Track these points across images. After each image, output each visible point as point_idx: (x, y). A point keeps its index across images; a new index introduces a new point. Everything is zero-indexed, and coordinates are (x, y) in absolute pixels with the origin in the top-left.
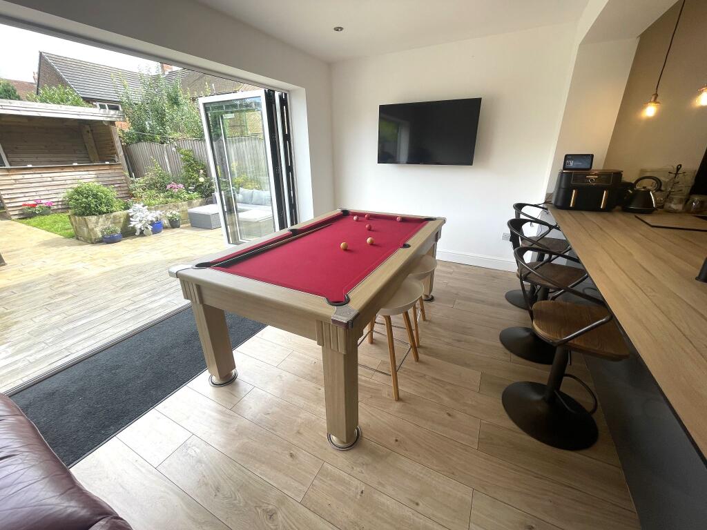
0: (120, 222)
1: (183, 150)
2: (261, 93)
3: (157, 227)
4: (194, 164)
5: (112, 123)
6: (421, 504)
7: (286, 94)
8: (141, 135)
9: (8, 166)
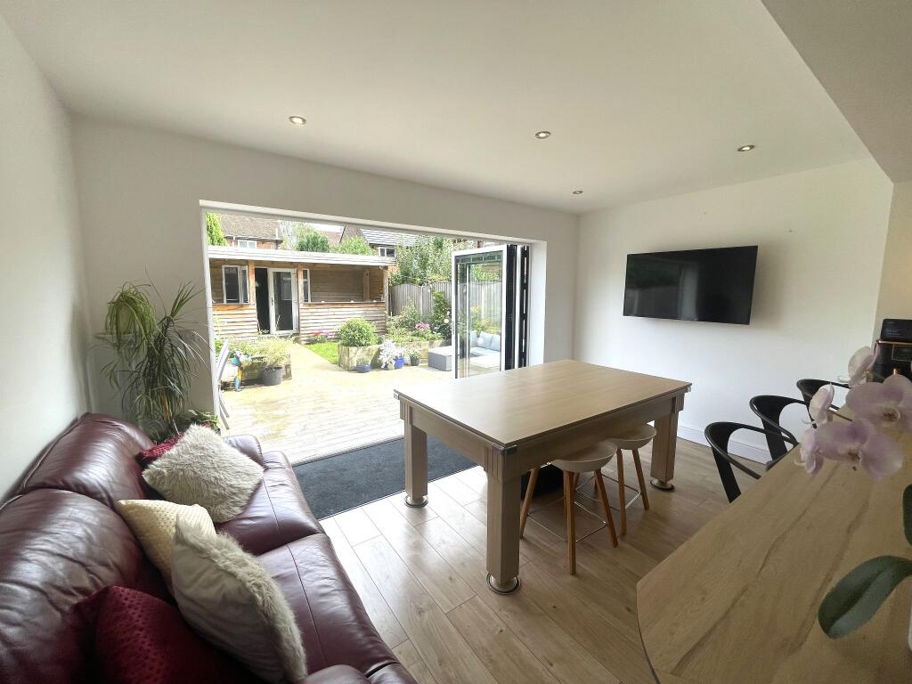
0: (372, 355)
1: (436, 292)
2: (504, 248)
3: (399, 363)
4: (442, 306)
5: (386, 268)
6: (554, 665)
7: (528, 247)
8: (406, 277)
9: (310, 302)
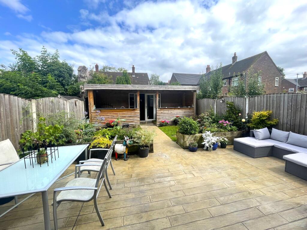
0: (197, 140)
3: (215, 146)
5: (195, 91)
9: (160, 107)
